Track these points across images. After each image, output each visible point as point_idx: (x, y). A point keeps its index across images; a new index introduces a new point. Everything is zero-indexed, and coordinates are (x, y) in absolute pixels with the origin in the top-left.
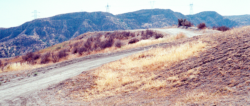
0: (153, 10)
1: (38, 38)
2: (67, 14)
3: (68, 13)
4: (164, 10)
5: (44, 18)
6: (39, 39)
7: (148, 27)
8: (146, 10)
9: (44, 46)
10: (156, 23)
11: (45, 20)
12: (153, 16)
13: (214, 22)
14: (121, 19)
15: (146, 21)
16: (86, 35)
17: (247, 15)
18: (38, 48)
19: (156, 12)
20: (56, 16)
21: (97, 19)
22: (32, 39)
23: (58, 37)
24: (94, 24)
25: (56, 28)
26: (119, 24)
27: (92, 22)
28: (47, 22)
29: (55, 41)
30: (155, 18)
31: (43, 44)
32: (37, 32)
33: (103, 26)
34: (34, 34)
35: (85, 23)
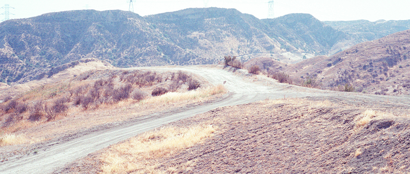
0: (208, 9)
1: (12, 53)
2: (61, 12)
3: (63, 11)
4: (225, 10)
5: (22, 18)
6: (13, 55)
7: (198, 38)
8: (195, 9)
9: (22, 67)
10: (212, 31)
11: (24, 23)
12: (206, 20)
13: (308, 32)
14: (153, 24)
15: (195, 28)
16: (93, 73)
17: (362, 20)
18: (11, 69)
19: (212, 12)
20: (42, 15)
21: (112, 23)
22: (2, 54)
23: (45, 52)
24: (107, 32)
25: (43, 36)
26: (149, 32)
27: (104, 28)
28: (27, 25)
29: (41, 58)
30: (210, 23)
31: (20, 64)
32: (9, 43)
33: (122, 35)
34: (4, 45)
35: (92, 29)
